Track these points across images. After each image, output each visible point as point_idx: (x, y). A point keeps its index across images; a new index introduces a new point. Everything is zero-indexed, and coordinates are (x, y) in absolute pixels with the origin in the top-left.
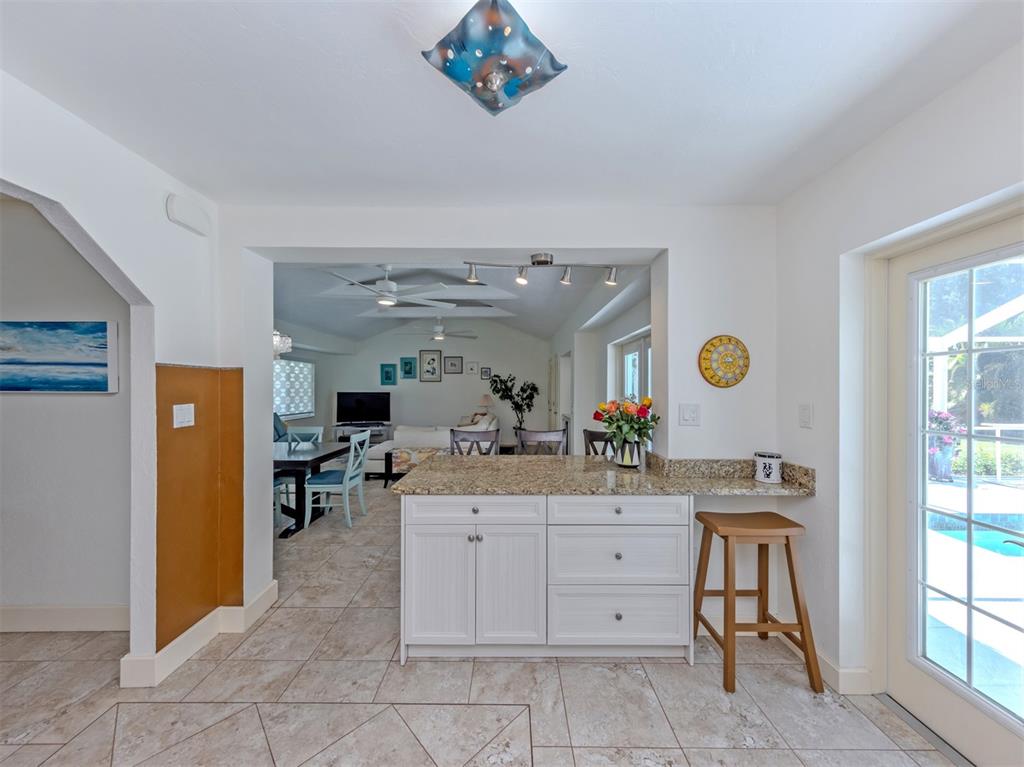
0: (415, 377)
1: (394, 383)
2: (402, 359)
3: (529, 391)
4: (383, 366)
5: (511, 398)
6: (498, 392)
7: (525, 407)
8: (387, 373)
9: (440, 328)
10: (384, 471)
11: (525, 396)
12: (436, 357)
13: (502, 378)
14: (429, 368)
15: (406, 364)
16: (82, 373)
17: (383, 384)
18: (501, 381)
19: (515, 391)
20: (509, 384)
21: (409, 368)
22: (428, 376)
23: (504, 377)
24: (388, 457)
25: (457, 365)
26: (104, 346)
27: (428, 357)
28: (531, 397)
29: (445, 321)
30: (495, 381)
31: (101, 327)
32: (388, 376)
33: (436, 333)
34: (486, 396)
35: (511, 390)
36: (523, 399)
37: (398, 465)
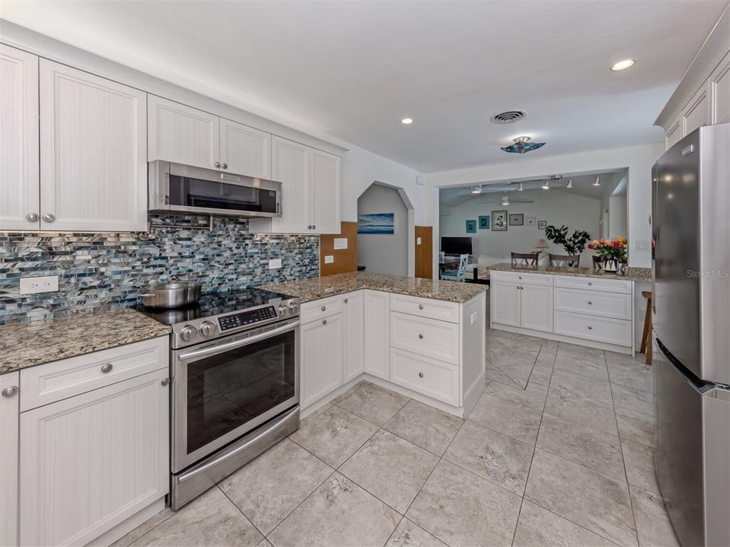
0: (488, 228)
1: (475, 232)
2: (480, 217)
3: (581, 238)
4: (467, 221)
5: (564, 242)
6: (552, 238)
7: (577, 249)
8: (470, 225)
9: (506, 198)
10: (473, 278)
11: (577, 241)
12: (503, 215)
13: (556, 228)
14: (498, 222)
15: (482, 220)
16: (387, 229)
17: (467, 232)
18: (555, 230)
19: (567, 237)
20: (562, 232)
21: (484, 222)
22: (498, 227)
23: (558, 227)
24: (476, 270)
25: (519, 220)
26: (393, 221)
27: (498, 215)
28: (583, 242)
29: (509, 193)
30: (550, 230)
31: (392, 215)
32: (470, 227)
33: (504, 201)
34: (542, 241)
35: (564, 237)
36: (575, 243)
37: (481, 274)
